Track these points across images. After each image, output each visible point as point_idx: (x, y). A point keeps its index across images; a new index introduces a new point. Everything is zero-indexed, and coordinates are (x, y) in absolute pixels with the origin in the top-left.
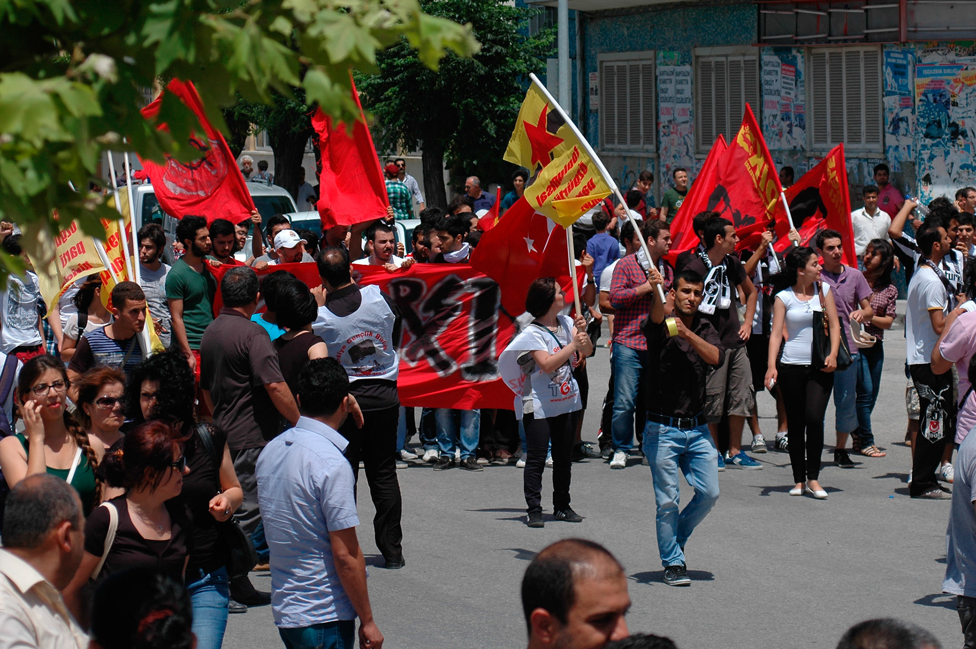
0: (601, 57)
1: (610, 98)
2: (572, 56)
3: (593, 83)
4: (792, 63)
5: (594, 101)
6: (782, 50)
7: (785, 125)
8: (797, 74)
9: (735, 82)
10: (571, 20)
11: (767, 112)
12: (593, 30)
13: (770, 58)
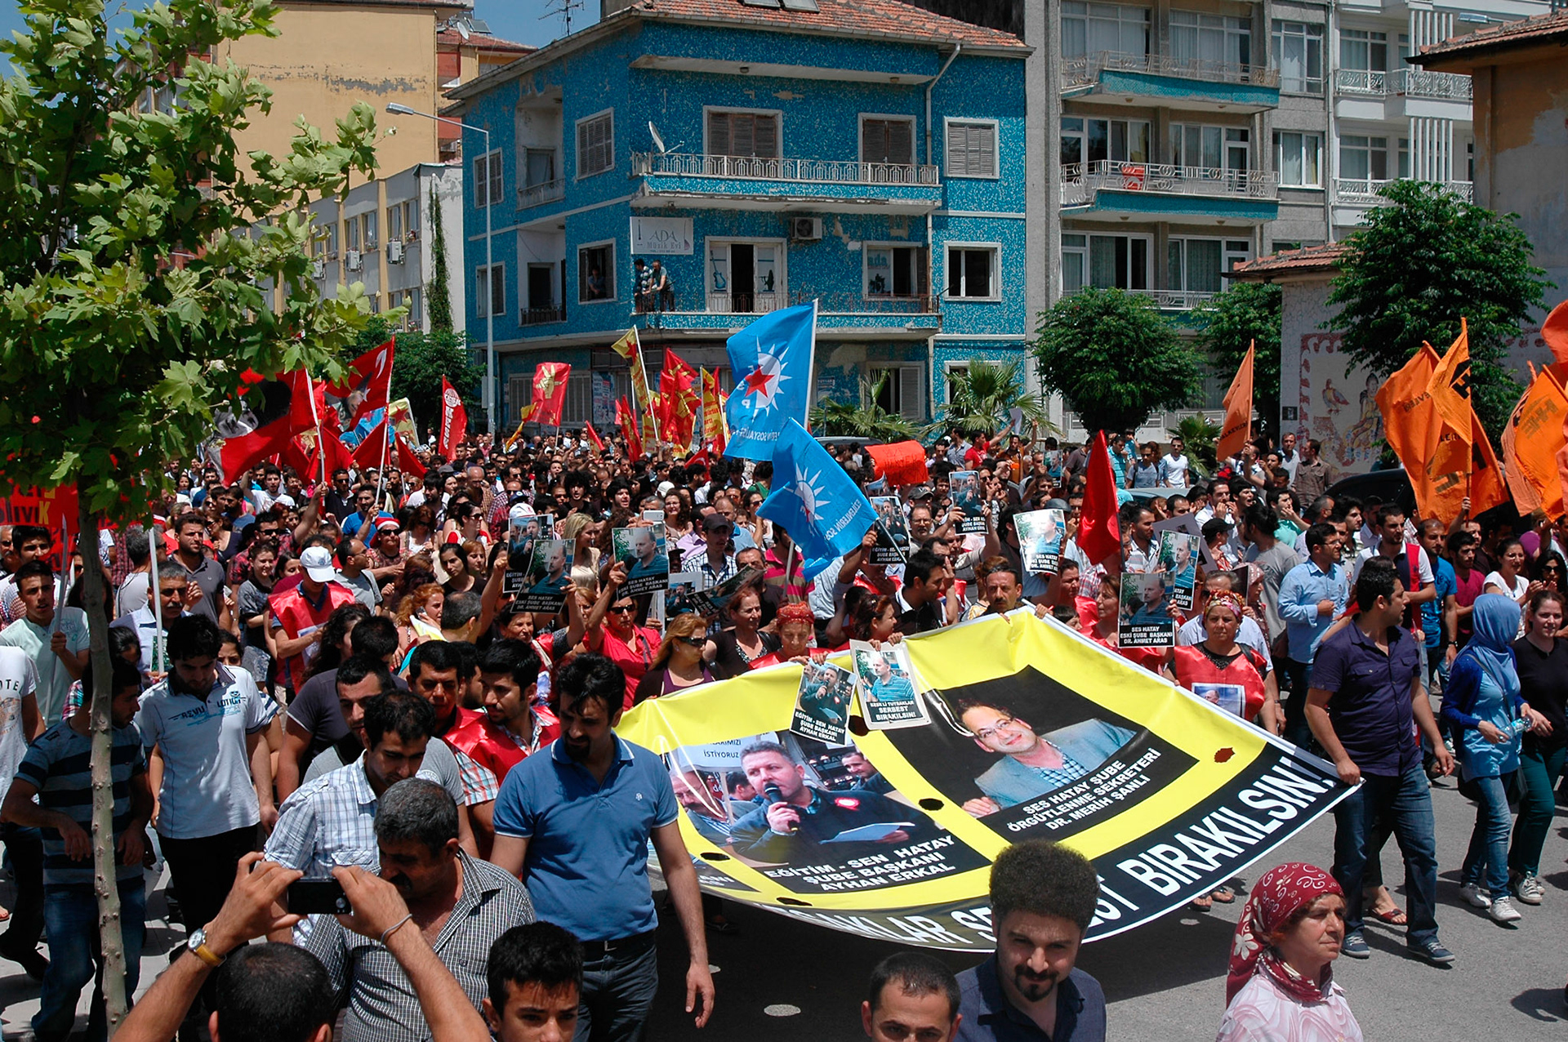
0: (511, 375)
1: (515, 397)
2: (495, 375)
3: (506, 389)
4: (609, 379)
5: (507, 398)
6: (603, 373)
7: (604, 411)
8: (611, 385)
9: (579, 389)
10: (495, 356)
11: (595, 404)
12: (506, 362)
13: (597, 377)
